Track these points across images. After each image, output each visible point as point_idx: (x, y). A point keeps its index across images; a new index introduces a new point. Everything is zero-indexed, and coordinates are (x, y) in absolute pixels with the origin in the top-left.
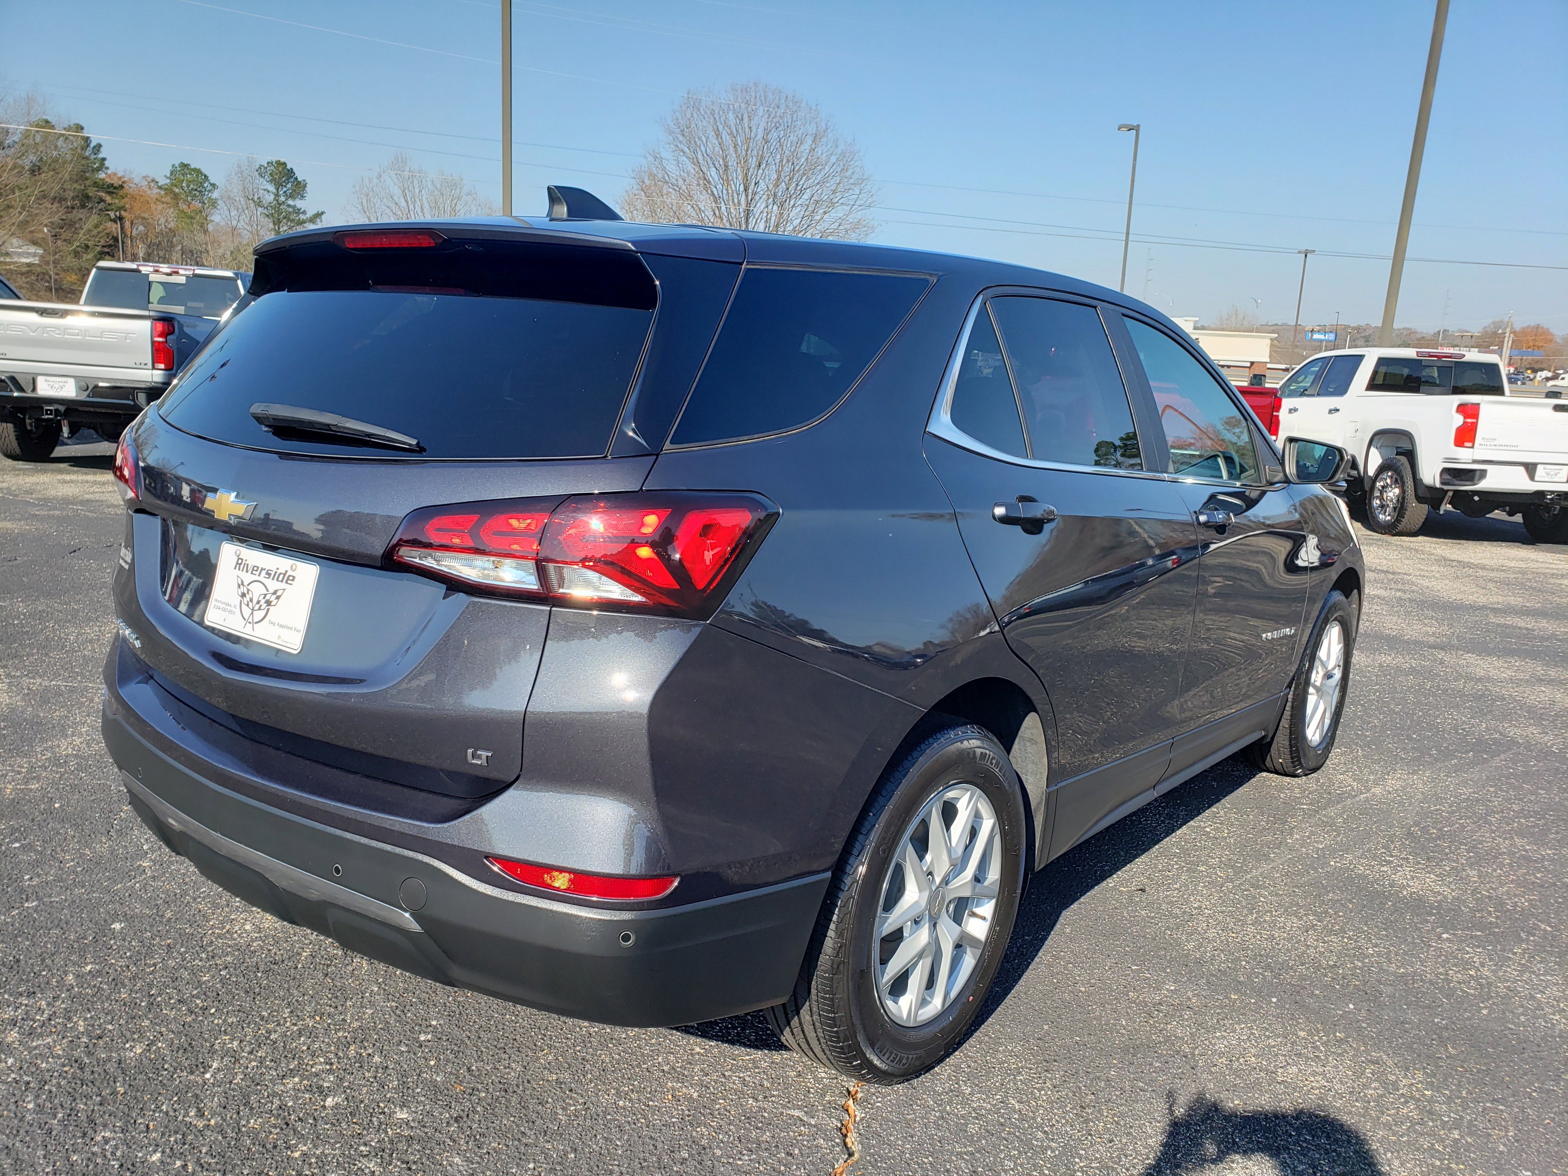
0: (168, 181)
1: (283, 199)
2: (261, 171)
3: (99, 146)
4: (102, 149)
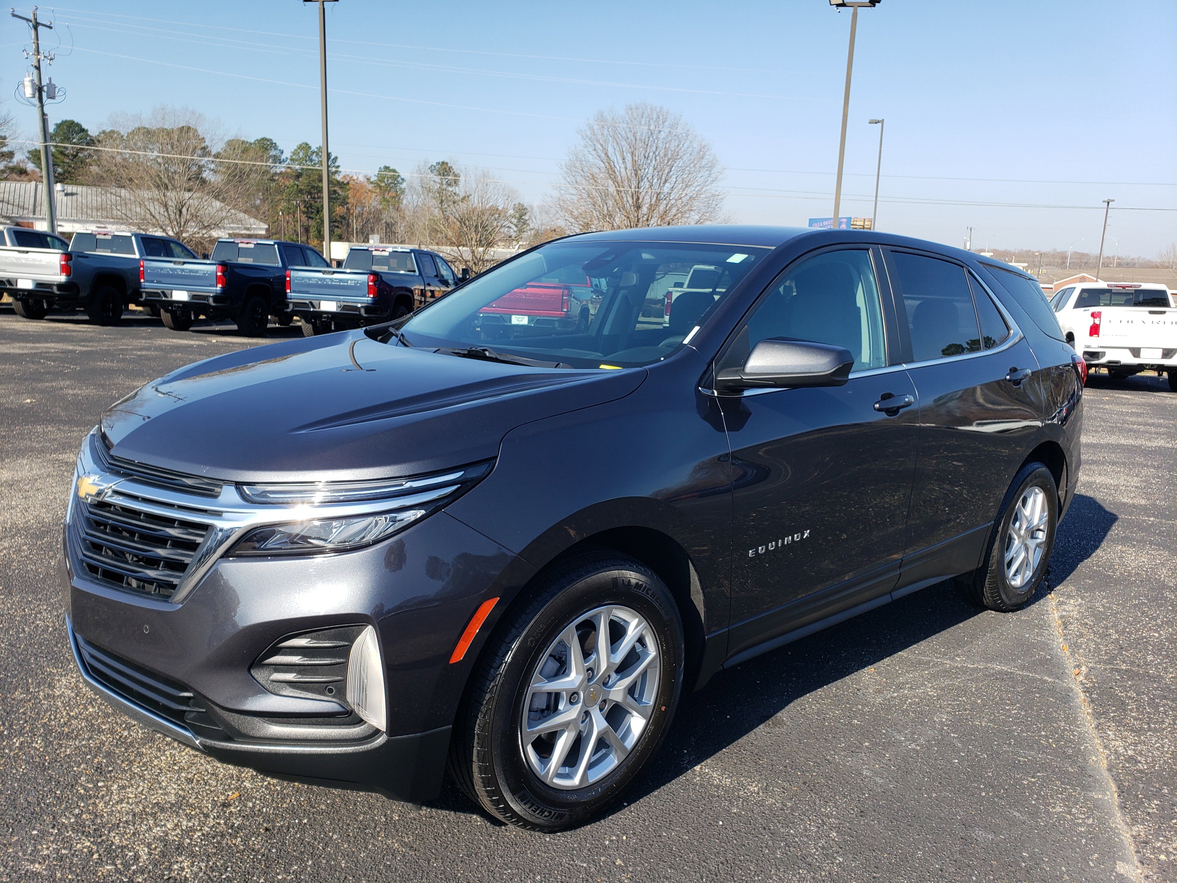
0: (376, 178)
1: (444, 187)
2: (432, 169)
3: (336, 158)
4: (338, 160)
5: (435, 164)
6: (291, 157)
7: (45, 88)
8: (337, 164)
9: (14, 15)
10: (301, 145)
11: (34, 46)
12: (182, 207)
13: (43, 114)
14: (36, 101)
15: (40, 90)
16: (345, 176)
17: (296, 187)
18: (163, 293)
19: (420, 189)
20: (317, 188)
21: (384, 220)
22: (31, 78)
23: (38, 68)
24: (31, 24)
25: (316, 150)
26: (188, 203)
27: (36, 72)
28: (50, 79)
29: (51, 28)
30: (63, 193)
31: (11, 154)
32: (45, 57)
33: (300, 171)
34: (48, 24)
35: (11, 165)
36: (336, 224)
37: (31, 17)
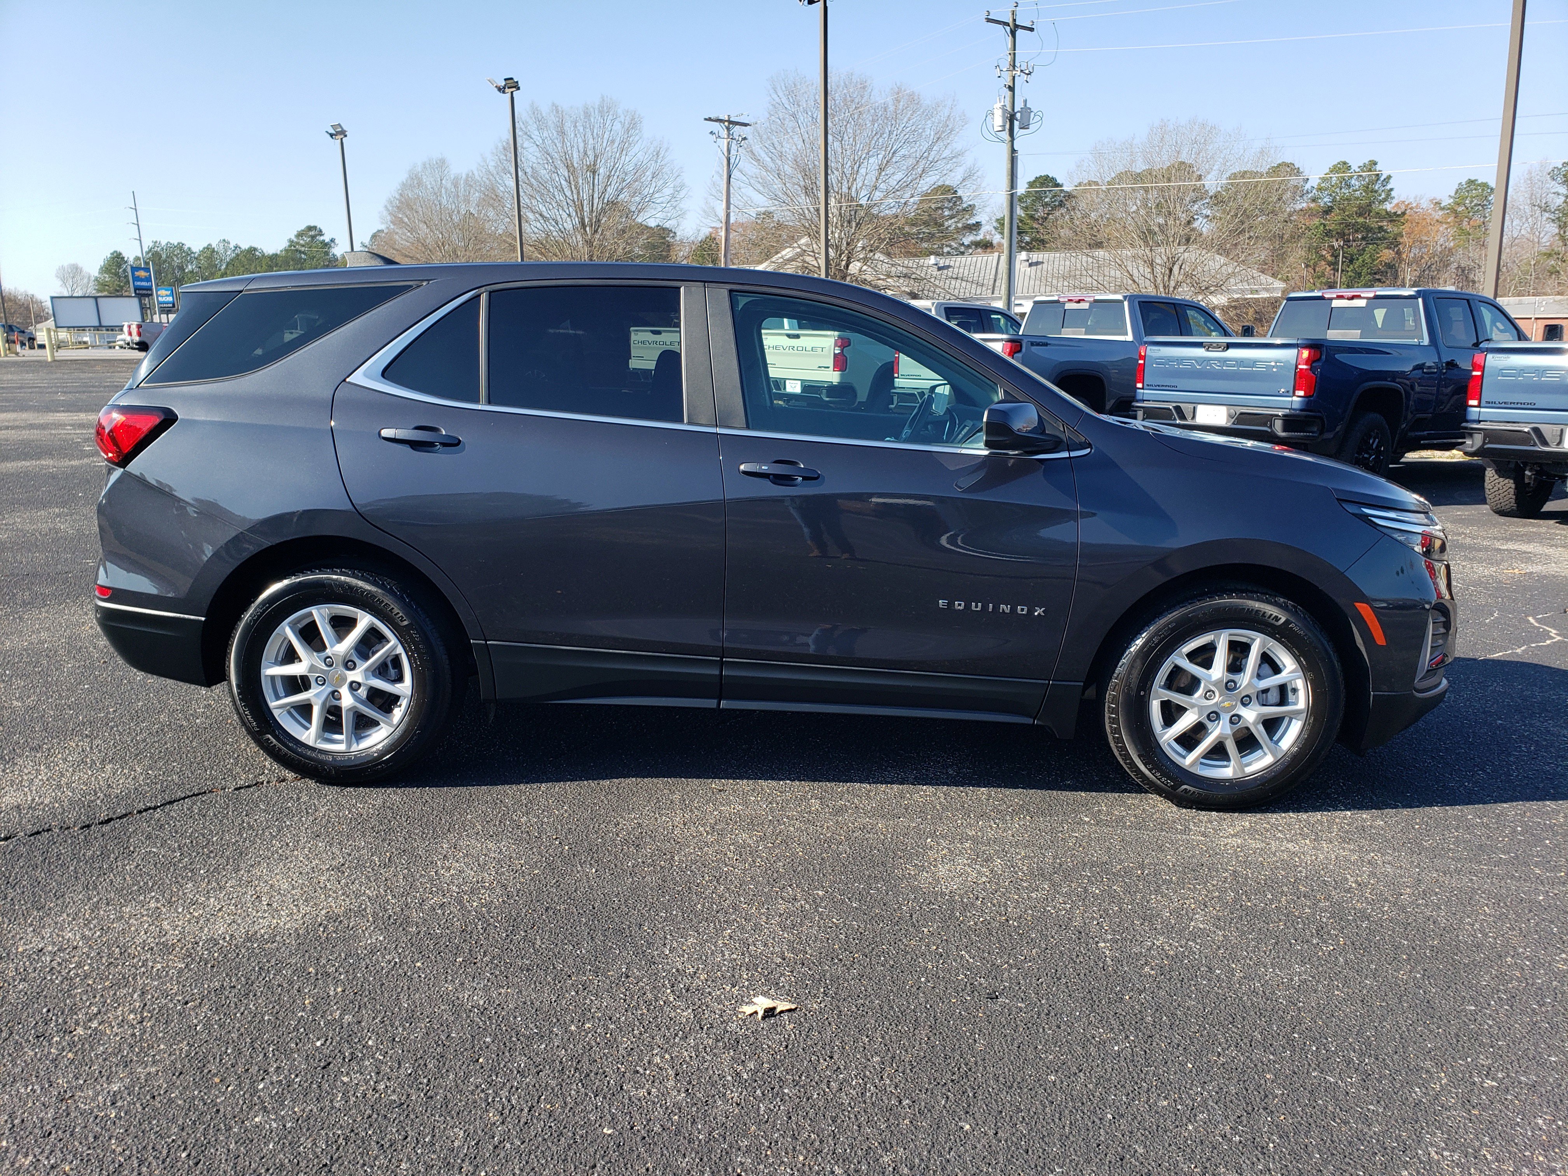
0: (1451, 200)
2: (1554, 174)
3: (1389, 178)
4: (1392, 181)
5: (1560, 166)
6: (1319, 185)
7: (1018, 116)
8: (1389, 187)
9: (989, 20)
10: (1335, 166)
11: (1009, 58)
12: (1174, 264)
13: (1013, 151)
14: (1005, 135)
15: (1012, 118)
16: (1397, 205)
17: (1322, 228)
18: (1178, 409)
19: (1528, 209)
20: (1354, 225)
21: (1455, 265)
22: (1002, 104)
23: (1012, 89)
24: (1008, 28)
25: (1358, 170)
26: (1181, 259)
27: (1009, 94)
28: (1025, 102)
29: (1032, 30)
30: (1027, 263)
31: (978, 225)
32: (1022, 71)
33: (1329, 204)
34: (1029, 25)
35: (978, 238)
36: (1377, 277)
37: (1010, 21)
